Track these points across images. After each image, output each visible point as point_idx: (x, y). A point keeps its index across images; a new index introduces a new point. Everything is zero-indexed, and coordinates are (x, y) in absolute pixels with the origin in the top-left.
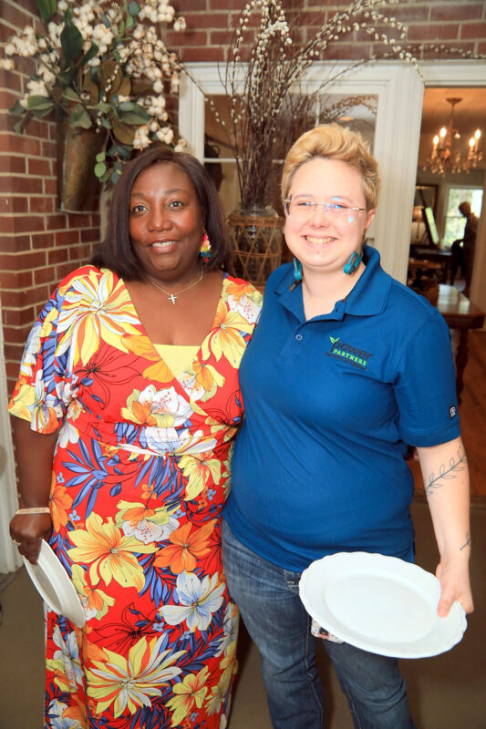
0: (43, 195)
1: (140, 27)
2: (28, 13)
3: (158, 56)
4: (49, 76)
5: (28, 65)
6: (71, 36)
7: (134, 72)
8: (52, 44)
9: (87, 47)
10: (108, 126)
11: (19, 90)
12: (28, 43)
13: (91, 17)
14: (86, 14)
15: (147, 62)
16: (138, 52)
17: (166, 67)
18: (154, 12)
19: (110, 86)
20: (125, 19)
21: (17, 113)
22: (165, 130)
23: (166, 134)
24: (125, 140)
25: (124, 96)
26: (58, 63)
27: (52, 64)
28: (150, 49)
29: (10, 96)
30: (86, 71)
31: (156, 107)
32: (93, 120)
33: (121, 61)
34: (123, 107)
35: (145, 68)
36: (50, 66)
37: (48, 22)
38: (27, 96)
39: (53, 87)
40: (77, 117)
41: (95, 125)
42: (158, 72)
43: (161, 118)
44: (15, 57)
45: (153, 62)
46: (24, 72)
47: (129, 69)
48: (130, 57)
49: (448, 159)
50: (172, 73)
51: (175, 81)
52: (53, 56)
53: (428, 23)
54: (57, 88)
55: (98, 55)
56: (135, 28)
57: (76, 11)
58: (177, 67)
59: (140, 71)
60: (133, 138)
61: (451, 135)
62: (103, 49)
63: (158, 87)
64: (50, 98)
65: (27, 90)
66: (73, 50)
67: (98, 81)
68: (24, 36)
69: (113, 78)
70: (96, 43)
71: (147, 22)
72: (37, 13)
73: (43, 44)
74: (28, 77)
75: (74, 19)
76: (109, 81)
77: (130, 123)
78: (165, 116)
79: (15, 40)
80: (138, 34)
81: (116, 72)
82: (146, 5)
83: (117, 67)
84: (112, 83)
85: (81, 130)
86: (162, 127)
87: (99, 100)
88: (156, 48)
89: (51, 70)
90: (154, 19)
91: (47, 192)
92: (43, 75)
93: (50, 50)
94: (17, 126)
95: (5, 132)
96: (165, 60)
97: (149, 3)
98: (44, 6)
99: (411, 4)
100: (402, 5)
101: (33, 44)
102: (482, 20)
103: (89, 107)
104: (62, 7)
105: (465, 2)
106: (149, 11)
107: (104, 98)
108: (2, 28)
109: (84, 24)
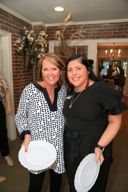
0: (22, 67)
3: (43, 41)
4: (23, 46)
5: (19, 44)
6: (26, 39)
9: (29, 41)
10: (33, 54)
11: (17, 48)
15: (41, 42)
16: (39, 41)
20: (36, 35)
21: (17, 53)
24: (36, 57)
25: (36, 48)
27: (24, 44)
29: (16, 50)
30: (29, 45)
31: (42, 50)
34: (36, 51)
37: (23, 36)
38: (19, 50)
40: (27, 53)
41: (30, 54)
42: (43, 44)
44: (17, 43)
47: (38, 44)
48: (37, 42)
51: (46, 45)
52: (24, 42)
54: (24, 48)
56: (38, 36)
57: (28, 35)
58: (47, 43)
59: (40, 44)
60: (38, 56)
61: (114, 51)
62: (32, 41)
63: (43, 46)
64: (23, 50)
65: (19, 49)
66: (27, 41)
67: (31, 46)
68: (18, 40)
69: (34, 46)
71: (41, 35)
72: (21, 35)
73: (22, 40)
74: (19, 46)
77: (37, 53)
78: (44, 52)
79: (17, 40)
80: (39, 37)
83: (35, 44)
85: (28, 55)
87: (31, 50)
89: (23, 45)
91: (22, 66)
92: (21, 46)
93: (23, 41)
94: (17, 55)
95: (15, 56)
96: (44, 41)
97: (41, 32)
98: (22, 33)
99: (92, 29)
100: (91, 29)
101: (20, 41)
102: (106, 32)
103: (30, 51)
104: (25, 34)
105: (103, 28)
106: (40, 34)
107: (32, 49)
108: (15, 38)
109: (29, 37)
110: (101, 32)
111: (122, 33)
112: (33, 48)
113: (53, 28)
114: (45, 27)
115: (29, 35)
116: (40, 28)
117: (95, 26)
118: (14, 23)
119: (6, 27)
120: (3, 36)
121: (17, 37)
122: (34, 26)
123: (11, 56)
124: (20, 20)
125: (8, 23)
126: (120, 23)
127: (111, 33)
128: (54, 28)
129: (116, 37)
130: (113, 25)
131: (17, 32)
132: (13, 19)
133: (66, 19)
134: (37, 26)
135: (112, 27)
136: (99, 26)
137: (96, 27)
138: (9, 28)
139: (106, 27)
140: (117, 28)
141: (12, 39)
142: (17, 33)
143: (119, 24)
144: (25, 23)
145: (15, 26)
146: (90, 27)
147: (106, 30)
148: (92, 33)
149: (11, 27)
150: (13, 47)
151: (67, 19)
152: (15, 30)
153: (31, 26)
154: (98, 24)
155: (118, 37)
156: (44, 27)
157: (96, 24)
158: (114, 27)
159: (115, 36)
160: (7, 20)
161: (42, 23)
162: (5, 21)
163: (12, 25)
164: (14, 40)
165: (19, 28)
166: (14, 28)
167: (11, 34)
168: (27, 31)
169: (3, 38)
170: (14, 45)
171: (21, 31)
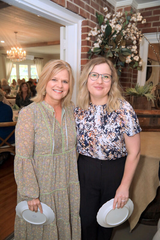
1: (130, 24)
2: (95, 23)
3: (135, 32)
4: (100, 41)
5: (94, 39)
6: (109, 28)
7: (127, 38)
8: (101, 31)
9: (113, 31)
10: (118, 56)
11: (91, 46)
12: (95, 32)
13: (115, 22)
14: (113, 21)
15: (131, 35)
16: (129, 31)
17: (138, 36)
18: (136, 18)
19: (119, 43)
20: (125, 21)
21: (90, 53)
22: (136, 56)
23: (136, 58)
24: (123, 60)
25: (124, 46)
26: (103, 37)
27: (101, 37)
28: (133, 30)
29: (88, 48)
30: (111, 39)
31: (134, 49)
32: (113, 54)
33: (123, 35)
34: (123, 50)
35: (131, 36)
36: (100, 38)
37: (101, 25)
38: (93, 48)
39: (101, 44)
40: (109, 54)
41: (114, 56)
42: (135, 38)
43: (135, 53)
44: (91, 36)
45: (133, 35)
46: (93, 41)
47: (125, 37)
48: (126, 33)
50: (139, 38)
51: (140, 40)
52: (102, 35)
54: (103, 44)
55: (116, 34)
56: (128, 24)
57: (110, 21)
58: (141, 35)
59: (129, 38)
60: (126, 60)
62: (118, 32)
63: (135, 42)
64: (100, 48)
65: (93, 46)
66: (108, 33)
67: (115, 42)
68: (94, 30)
69: (121, 40)
70: (116, 30)
71: (133, 22)
72: (98, 23)
73: (99, 32)
75: (109, 24)
76: (119, 42)
77: (125, 55)
78: (136, 52)
79: (91, 31)
80: (129, 26)
81: (122, 39)
82: (133, 16)
83: (122, 37)
84: (120, 42)
86: (135, 56)
87: (116, 48)
88: (135, 30)
89: (101, 39)
90: (135, 20)
92: (98, 41)
93: (101, 33)
94: (89, 57)
95: (86, 59)
96: (137, 33)
98: (100, 21)
101: (96, 32)
103: (112, 50)
104: (106, 20)
106: (133, 18)
108: (88, 28)
109: (113, 24)
112: (118, 44)
113: (150, 10)
114: (136, 10)
115: (114, 21)
116: (129, 12)
118: (89, 1)
119: (76, 6)
120: (68, 25)
121: (91, 27)
122: (118, 9)
123: (80, 59)
128: (153, 11)
131: (92, 16)
134: (123, 8)
138: (80, 9)
141: (83, 30)
142: (92, 18)
145: (90, 6)
149: (84, 8)
150: (83, 43)
152: (88, 12)
153: (114, 8)
156: (134, 10)
161: (133, 1)
163: (86, 3)
164: (85, 30)
165: (95, 10)
166: (88, 9)
167: (82, 20)
168: (108, 16)
169: (68, 28)
170: (85, 39)
171: (98, 16)
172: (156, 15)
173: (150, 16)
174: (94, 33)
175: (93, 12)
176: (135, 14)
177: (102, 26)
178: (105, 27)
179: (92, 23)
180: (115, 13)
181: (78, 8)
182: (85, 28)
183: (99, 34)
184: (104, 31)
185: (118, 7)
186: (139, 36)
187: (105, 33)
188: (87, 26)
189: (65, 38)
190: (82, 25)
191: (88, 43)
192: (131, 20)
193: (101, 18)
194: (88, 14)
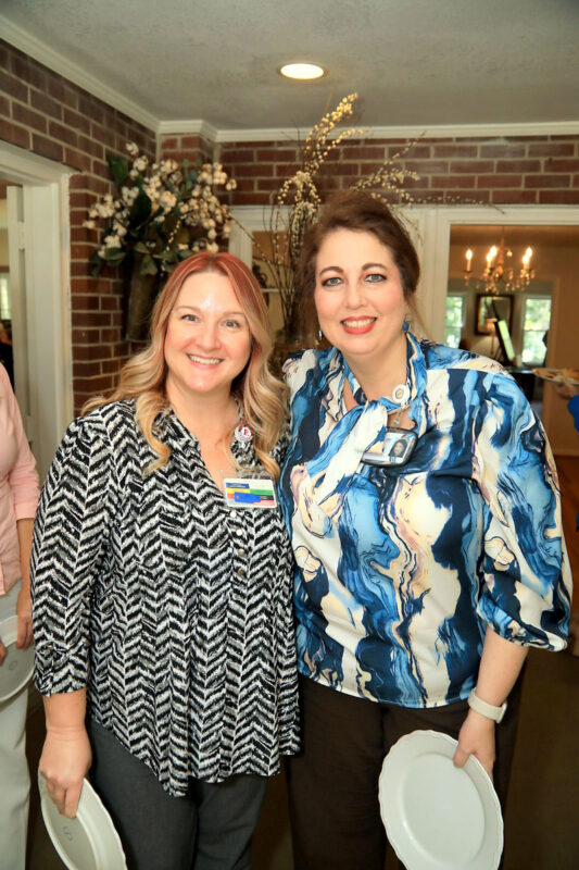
0: (111, 327)
1: (198, 187)
2: (105, 180)
3: (212, 208)
4: (122, 231)
5: (107, 225)
6: (142, 200)
7: (192, 223)
8: (124, 204)
9: (155, 207)
11: (96, 241)
12: (108, 207)
13: (159, 184)
15: (203, 215)
16: (196, 207)
17: (219, 217)
18: (211, 177)
19: (173, 238)
20: (184, 181)
21: (94, 262)
25: (183, 243)
26: (129, 218)
27: (124, 219)
28: (206, 204)
29: (90, 248)
30: (151, 225)
32: (159, 266)
33: (183, 217)
34: (181, 254)
35: (201, 219)
36: (122, 222)
37: (121, 186)
38: (103, 248)
39: (125, 240)
40: (146, 266)
41: (160, 271)
42: (212, 222)
44: (97, 219)
45: (208, 215)
46: (102, 230)
47: (189, 221)
48: (189, 212)
49: (500, 277)
50: (224, 222)
51: (227, 229)
52: (125, 214)
53: (449, 174)
54: (127, 238)
55: (164, 214)
56: (193, 188)
57: (146, 179)
58: (228, 216)
59: (196, 222)
61: (502, 254)
62: (168, 210)
63: (212, 234)
64: (123, 249)
65: (104, 243)
66: (141, 212)
67: (162, 234)
68: (103, 202)
69: (176, 231)
70: (163, 205)
71: (203, 184)
72: (112, 179)
73: (118, 204)
75: (145, 187)
76: (172, 234)
79: (98, 206)
80: (196, 193)
81: (178, 226)
82: (203, 171)
83: (179, 222)
85: (148, 276)
87: (164, 249)
88: (211, 203)
89: (123, 225)
90: (209, 181)
91: (115, 324)
92: (116, 231)
93: (122, 208)
94: (95, 272)
95: (85, 278)
96: (218, 212)
97: (205, 170)
98: (118, 174)
99: (432, 159)
100: (425, 160)
101: (110, 208)
102: (495, 173)
103: (156, 256)
104: (134, 173)
105: (478, 159)
106: (205, 176)
107: (168, 249)
108: (87, 195)
109: (153, 190)
110: (472, 174)
111: (566, 181)
112: (170, 241)
113: (250, 149)
114: (214, 144)
115: (155, 181)
116: (194, 150)
117: (445, 147)
118: (85, 126)
119: (55, 144)
120: (31, 184)
121: (97, 191)
122: (164, 139)
123: (68, 278)
124: (111, 109)
125: (62, 123)
126: (554, 138)
127: (516, 182)
128: (255, 151)
129: (537, 197)
130: (527, 145)
131: (96, 163)
132: (82, 109)
133: (328, 115)
134: (179, 138)
135: (522, 153)
136: (462, 146)
137: (451, 151)
138: (67, 149)
139: (496, 156)
140: (543, 160)
141: (75, 200)
142: (98, 168)
143: (550, 142)
144: (127, 125)
145: (91, 138)
146: (423, 152)
147: (495, 167)
148: (430, 176)
149: (75, 145)
150: (75, 235)
151: (336, 115)
152: (87, 154)
153: (153, 135)
154: (459, 139)
155: (548, 199)
156: (209, 144)
157: (449, 140)
158: (531, 154)
159: (534, 194)
160: (56, 111)
161: (203, 125)
162: (49, 118)
163: (79, 133)
164: (81, 203)
165: (105, 147)
166: (87, 146)
167: (71, 175)
168: (140, 164)
169: (30, 192)
170: (81, 224)
171: (114, 163)
172: (264, 163)
173: (250, 164)
174: (106, 211)
175: (99, 153)
176: (208, 166)
177: (125, 191)
178: (134, 193)
179: (98, 181)
180: (157, 160)
181: (60, 148)
182: (80, 195)
183: (119, 210)
184: (130, 203)
185: (165, 134)
186: (224, 218)
187: (131, 209)
188: (84, 191)
189: (21, 219)
190: (70, 187)
191: (90, 234)
192: (199, 179)
193: (121, 170)
194: (87, 160)
